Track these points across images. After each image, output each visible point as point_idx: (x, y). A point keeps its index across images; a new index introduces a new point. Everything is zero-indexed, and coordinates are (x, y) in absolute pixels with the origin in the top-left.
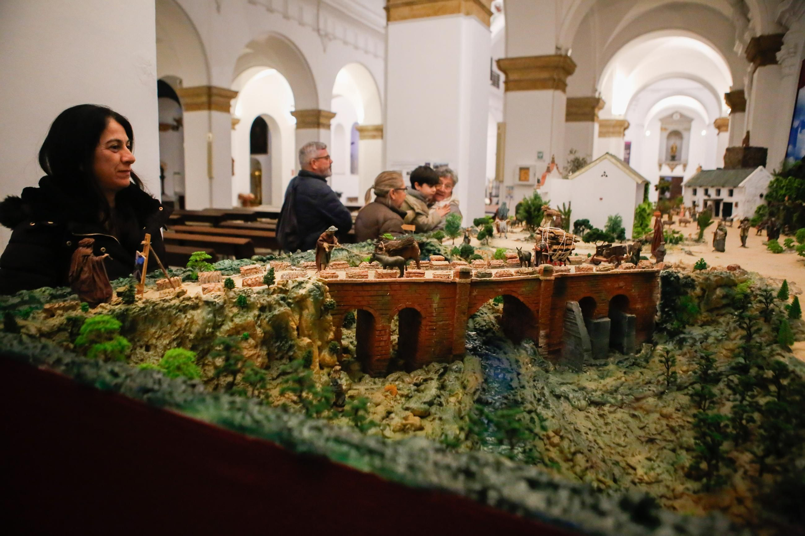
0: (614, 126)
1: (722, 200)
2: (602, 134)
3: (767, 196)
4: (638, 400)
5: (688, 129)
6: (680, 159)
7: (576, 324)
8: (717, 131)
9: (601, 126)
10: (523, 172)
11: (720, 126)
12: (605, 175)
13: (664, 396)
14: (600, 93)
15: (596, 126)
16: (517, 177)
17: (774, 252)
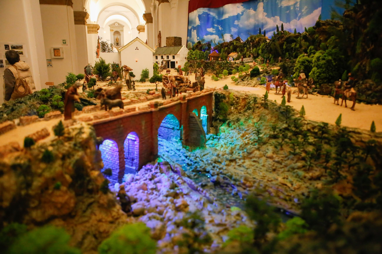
0: (92, 28)
1: (170, 60)
2: (89, 32)
4: (250, 153)
5: (123, 31)
6: (121, 45)
7: (197, 124)
8: (138, 32)
9: (88, 27)
10: (56, 51)
11: (140, 29)
12: (137, 49)
13: (261, 149)
14: (86, 10)
15: (86, 27)
16: (53, 54)
17: (215, 81)
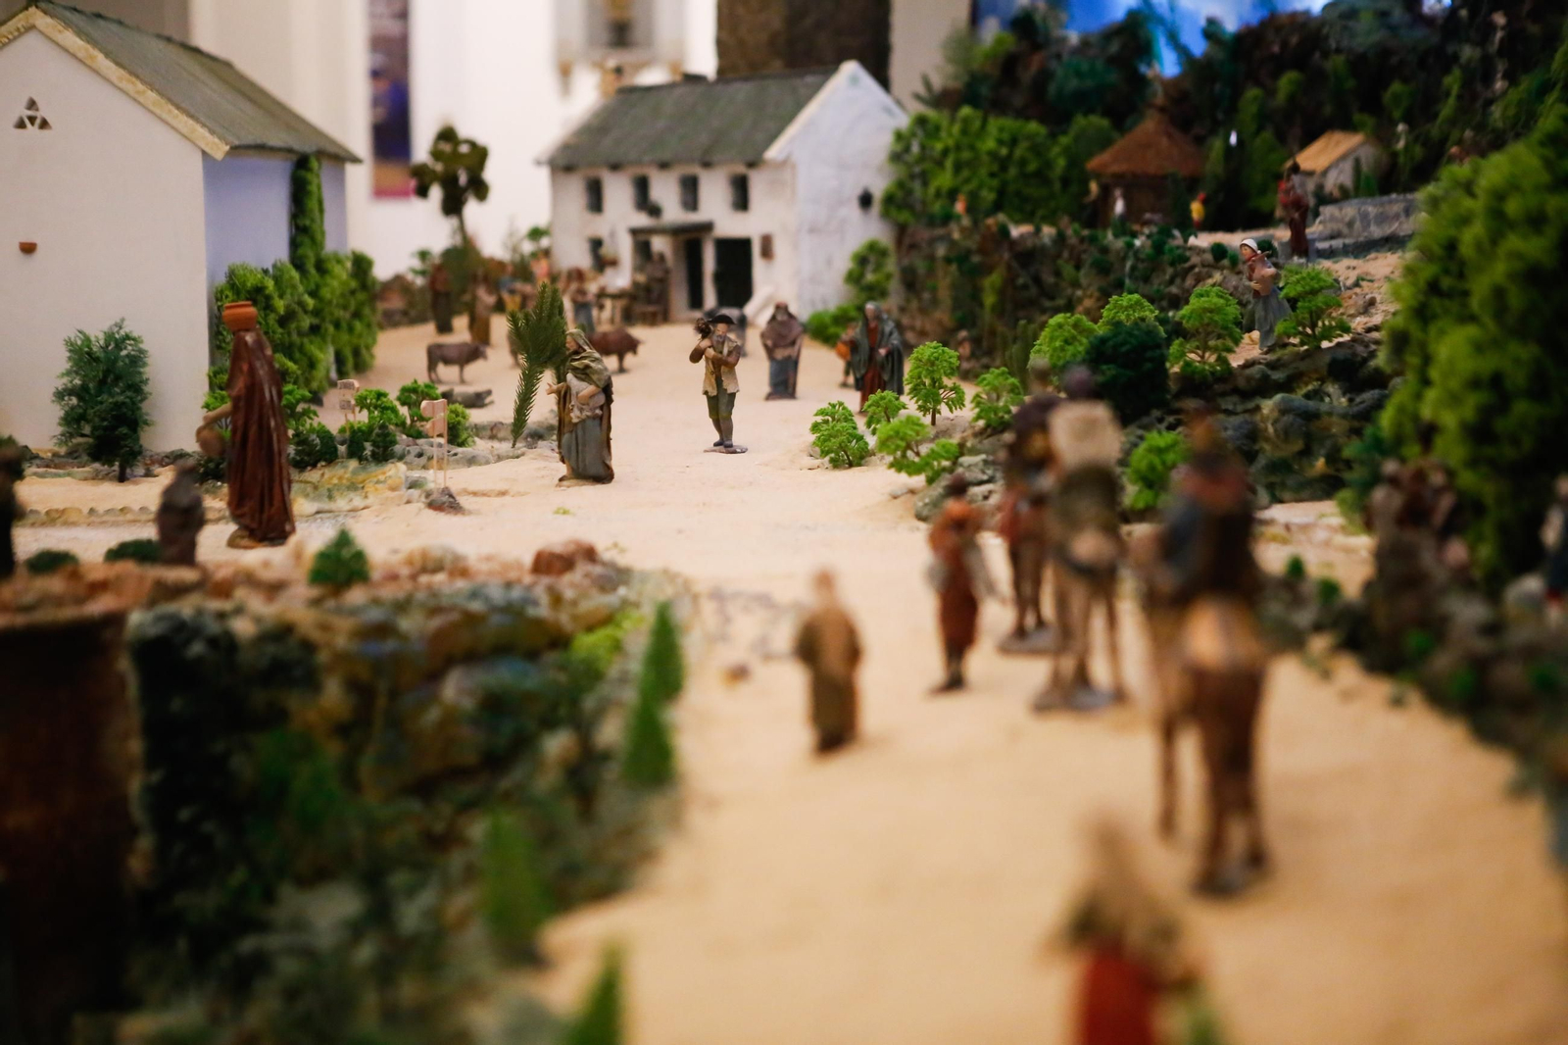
1: (707, 227)
3: (889, 200)
12: (33, 119)
17: (836, 464)
